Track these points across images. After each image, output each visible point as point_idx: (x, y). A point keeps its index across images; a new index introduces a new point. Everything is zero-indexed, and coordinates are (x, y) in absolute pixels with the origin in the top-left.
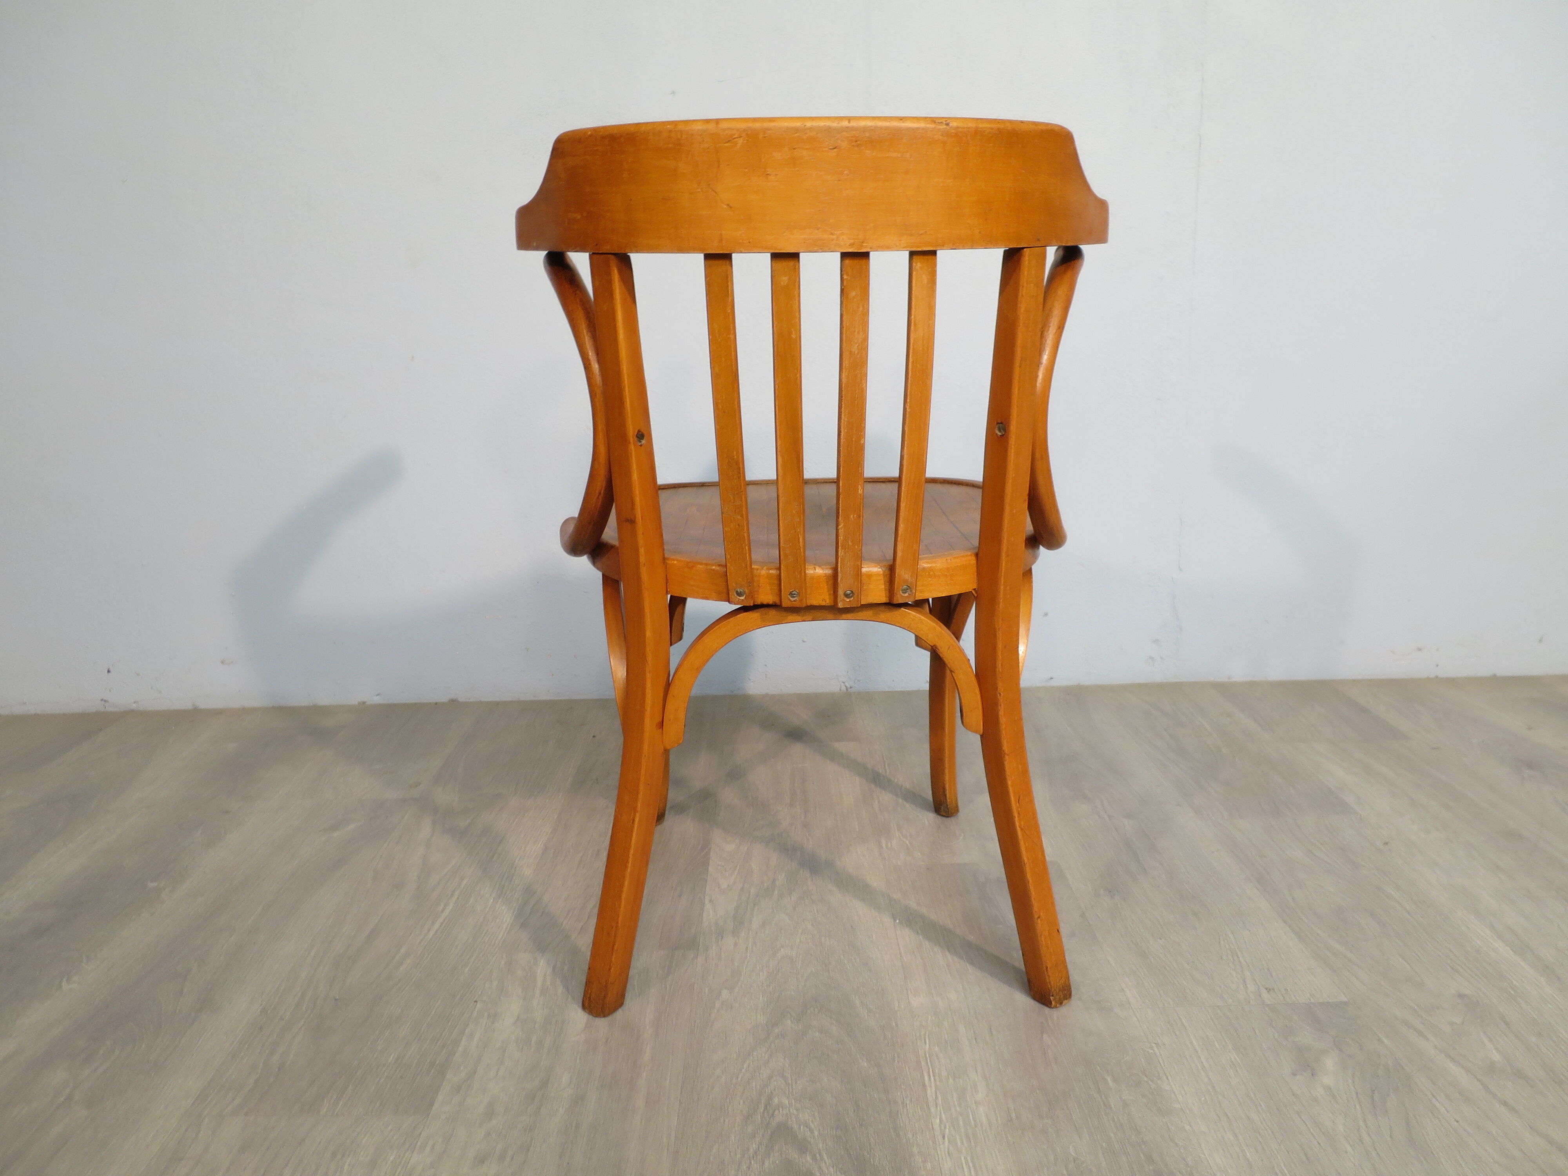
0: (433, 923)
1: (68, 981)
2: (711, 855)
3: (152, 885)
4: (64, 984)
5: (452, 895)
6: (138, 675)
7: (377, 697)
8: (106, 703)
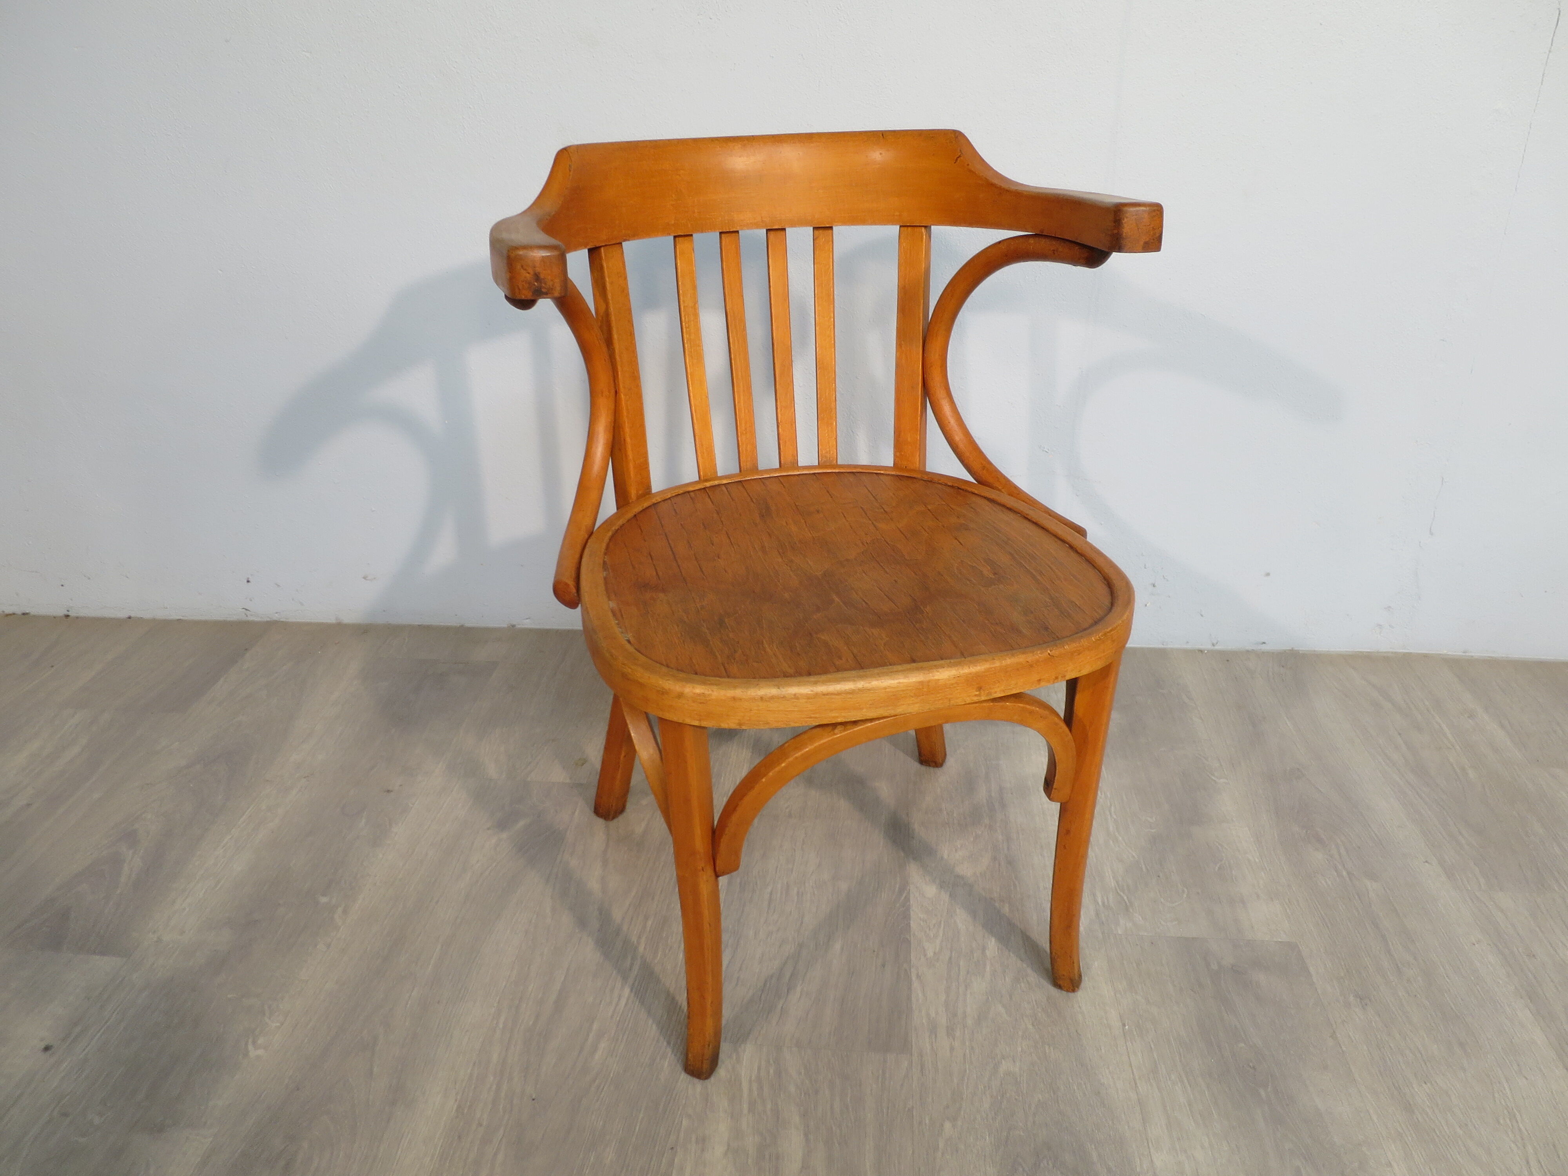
6: (278, 586)
7: (527, 620)
8: (248, 612)
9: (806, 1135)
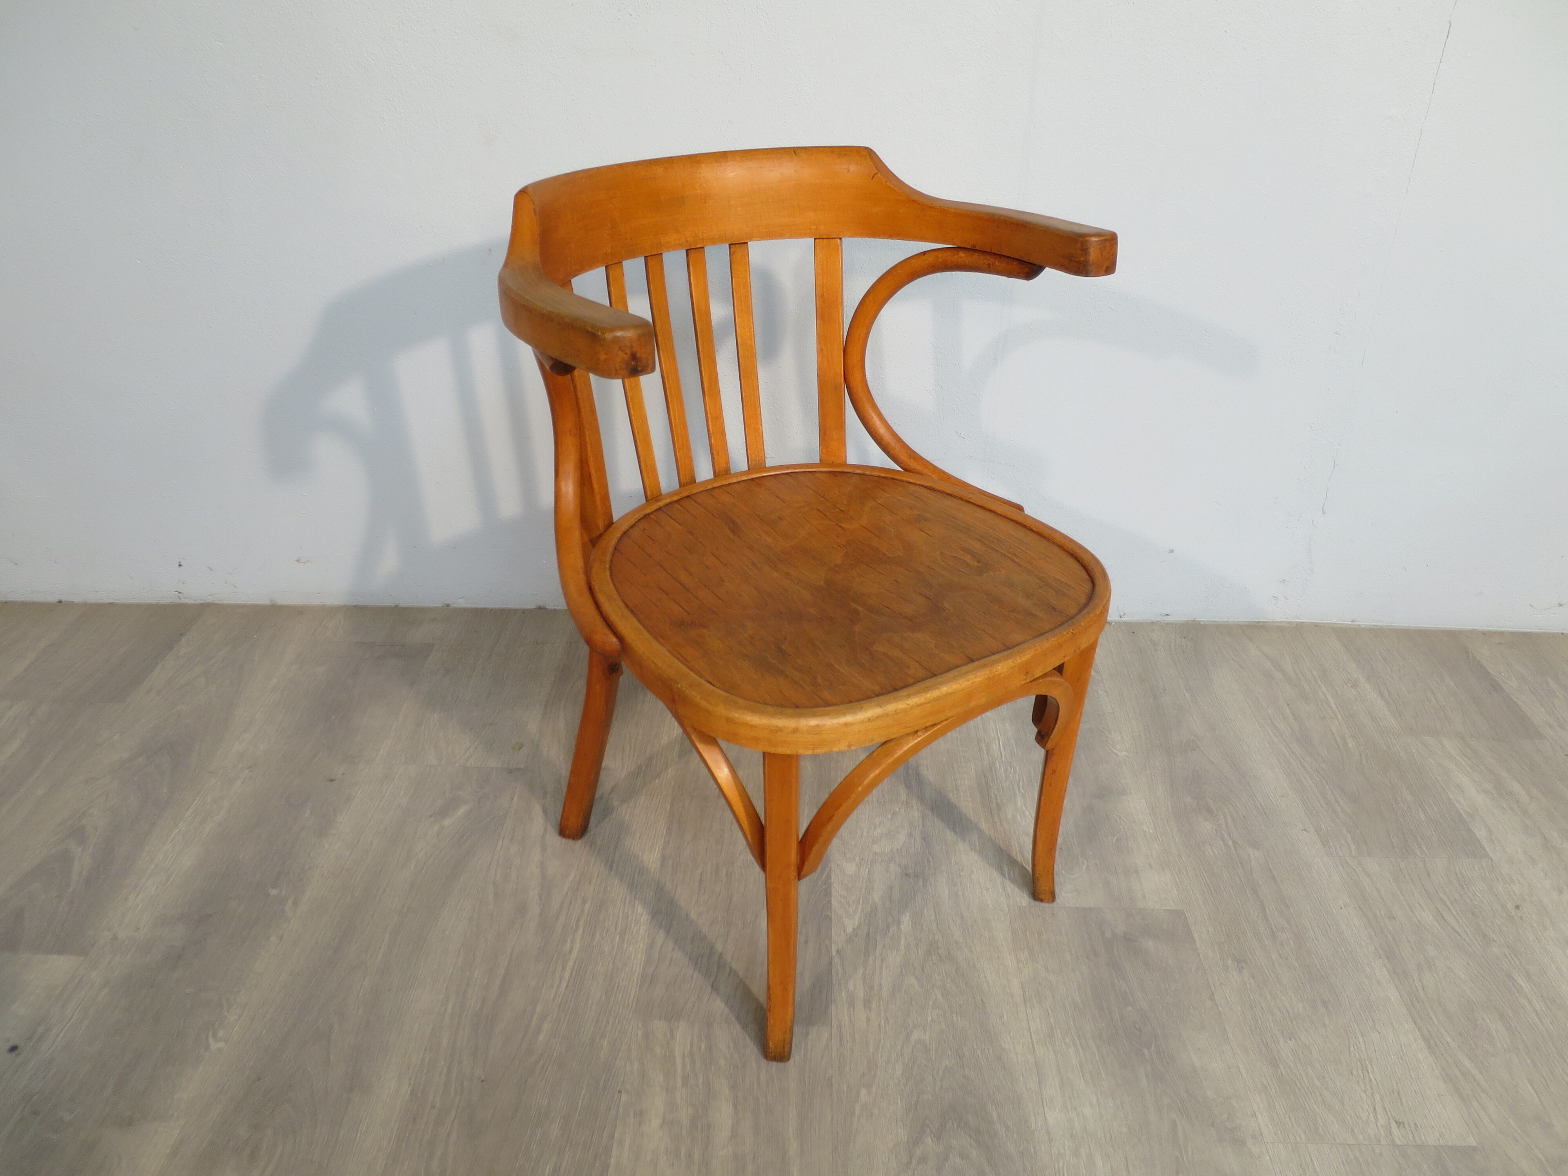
0: (564, 969)
1: (214, 1036)
2: (832, 880)
3: (274, 892)
4: (211, 1040)
5: (577, 926)
6: (211, 569)
7: (461, 600)
8: (181, 594)
9: (735, 1106)
